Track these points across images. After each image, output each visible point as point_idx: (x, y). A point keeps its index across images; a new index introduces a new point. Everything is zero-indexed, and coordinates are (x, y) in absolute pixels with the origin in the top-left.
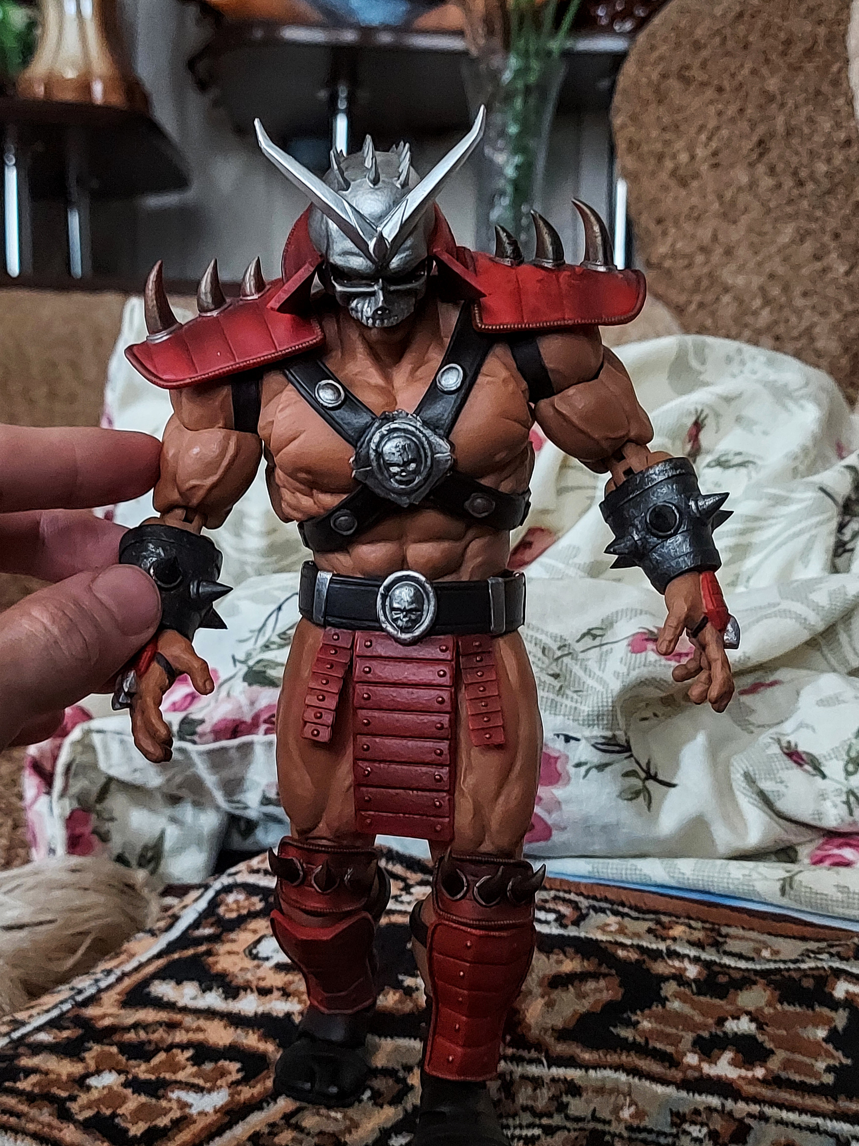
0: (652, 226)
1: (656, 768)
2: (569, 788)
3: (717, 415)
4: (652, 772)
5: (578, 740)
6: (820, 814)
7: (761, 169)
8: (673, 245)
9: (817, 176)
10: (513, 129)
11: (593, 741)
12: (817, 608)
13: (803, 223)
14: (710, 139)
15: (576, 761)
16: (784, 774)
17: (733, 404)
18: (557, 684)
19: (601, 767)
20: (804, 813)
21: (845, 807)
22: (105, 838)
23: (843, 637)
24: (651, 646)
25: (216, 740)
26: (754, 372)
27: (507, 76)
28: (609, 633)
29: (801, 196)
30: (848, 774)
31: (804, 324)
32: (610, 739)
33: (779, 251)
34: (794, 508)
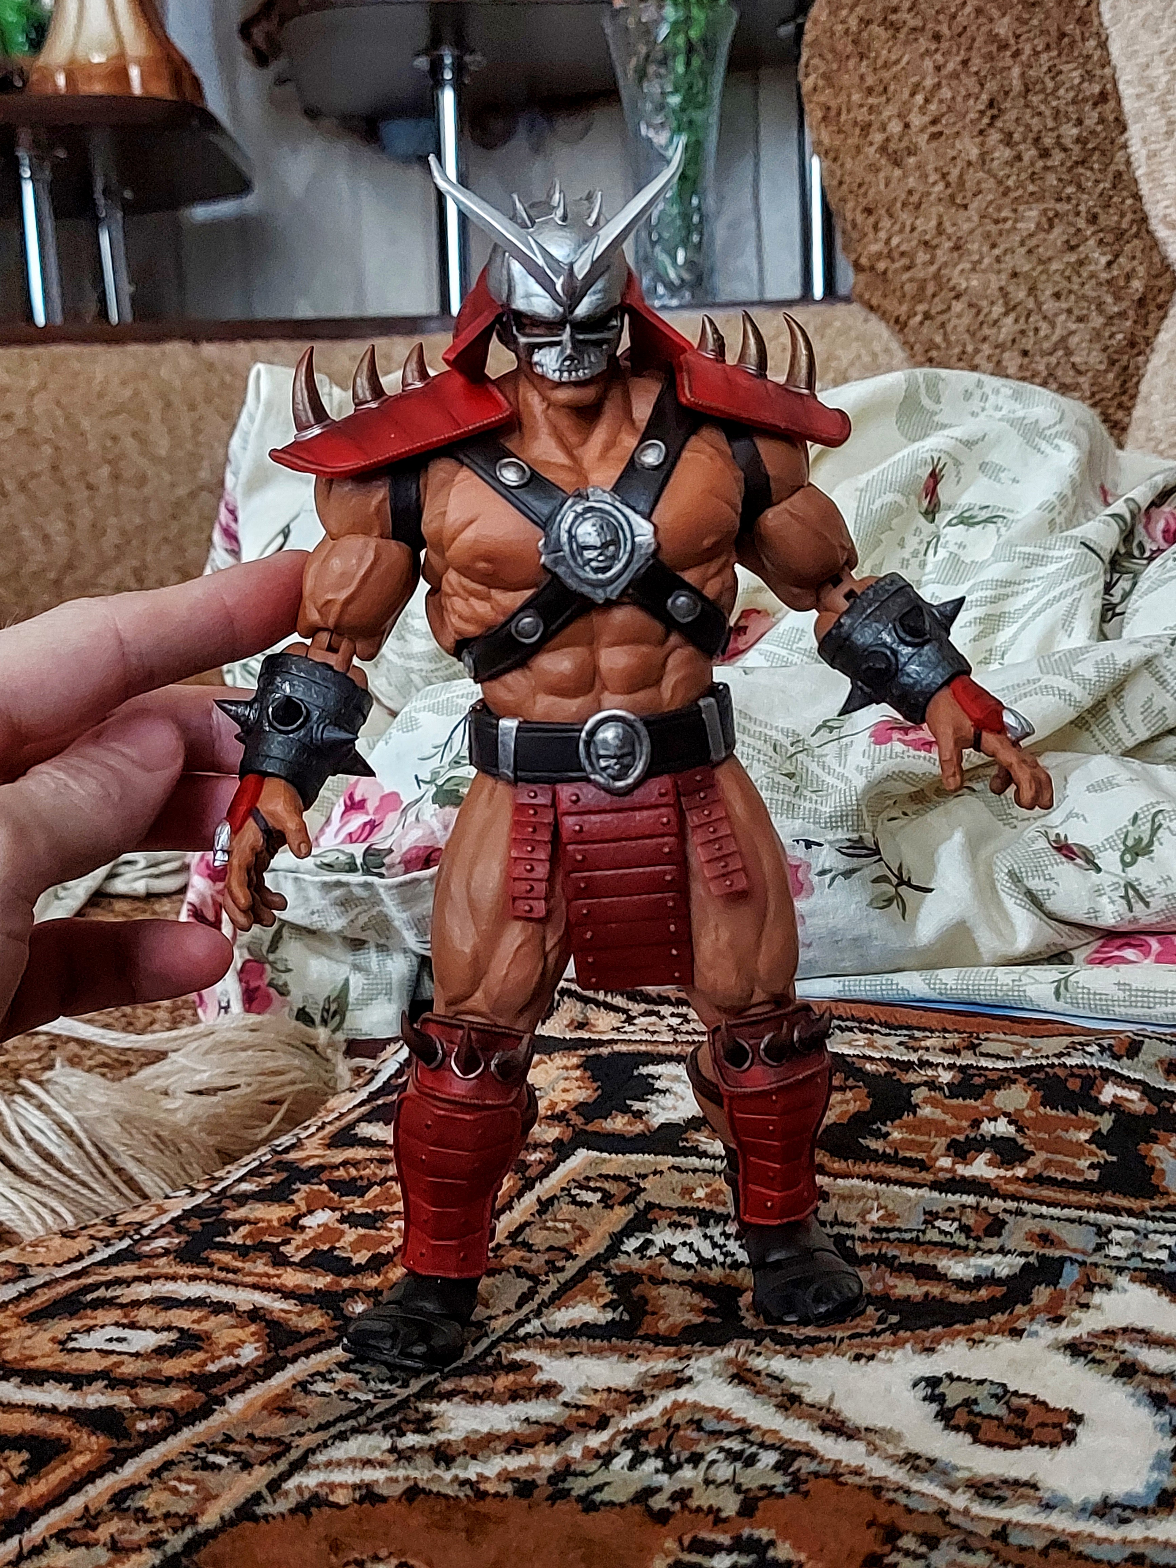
0: (860, 218)
1: (909, 872)
2: (813, 899)
3: (957, 463)
4: (905, 877)
5: (820, 845)
6: (1095, 912)
7: (994, 137)
8: (888, 242)
9: (1067, 142)
10: (675, 100)
11: (838, 845)
12: (1083, 681)
13: (1051, 204)
14: (927, 101)
15: (819, 869)
16: (1054, 871)
17: (975, 448)
18: (792, 783)
19: (847, 874)
20: (1078, 912)
21: (1124, 902)
22: (283, 991)
23: (1115, 713)
24: (896, 735)
25: (406, 872)
26: (998, 408)
27: (664, 30)
28: (848, 724)
29: (1046, 168)
30: (1125, 865)
31: (1059, 332)
32: (856, 842)
33: (1022, 243)
34: (1052, 568)
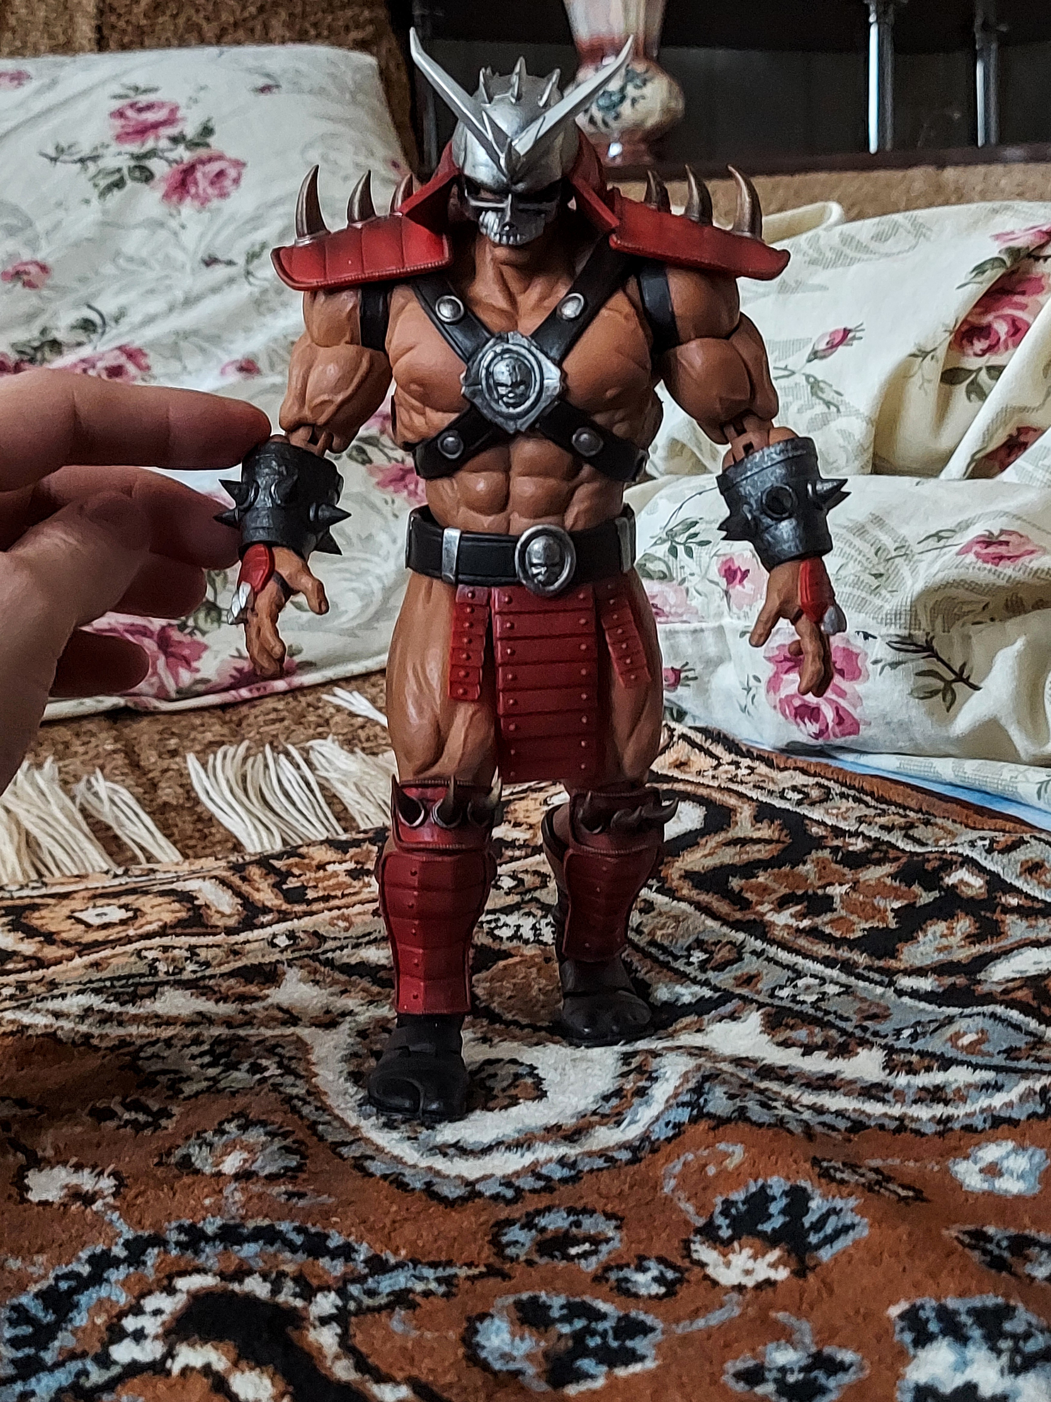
1: (969, 671)
2: (868, 684)
4: (965, 676)
5: (875, 637)
11: (888, 639)
15: (873, 659)
18: (875, 583)
19: (894, 665)
28: (958, 535)
32: (904, 638)
